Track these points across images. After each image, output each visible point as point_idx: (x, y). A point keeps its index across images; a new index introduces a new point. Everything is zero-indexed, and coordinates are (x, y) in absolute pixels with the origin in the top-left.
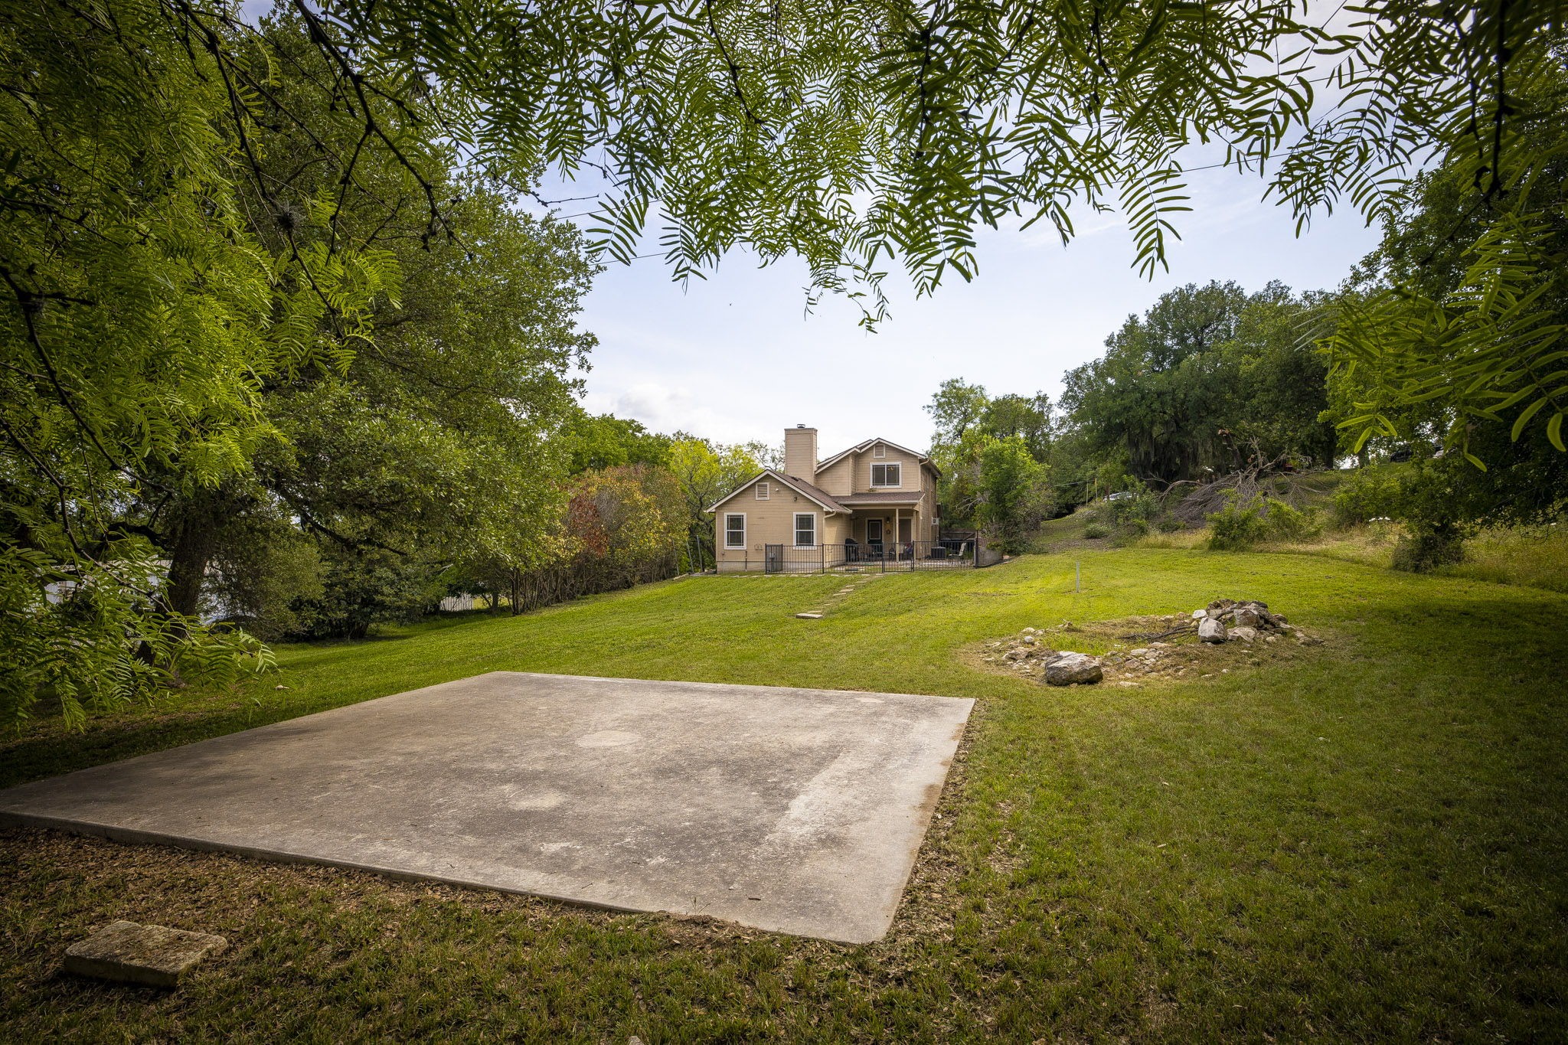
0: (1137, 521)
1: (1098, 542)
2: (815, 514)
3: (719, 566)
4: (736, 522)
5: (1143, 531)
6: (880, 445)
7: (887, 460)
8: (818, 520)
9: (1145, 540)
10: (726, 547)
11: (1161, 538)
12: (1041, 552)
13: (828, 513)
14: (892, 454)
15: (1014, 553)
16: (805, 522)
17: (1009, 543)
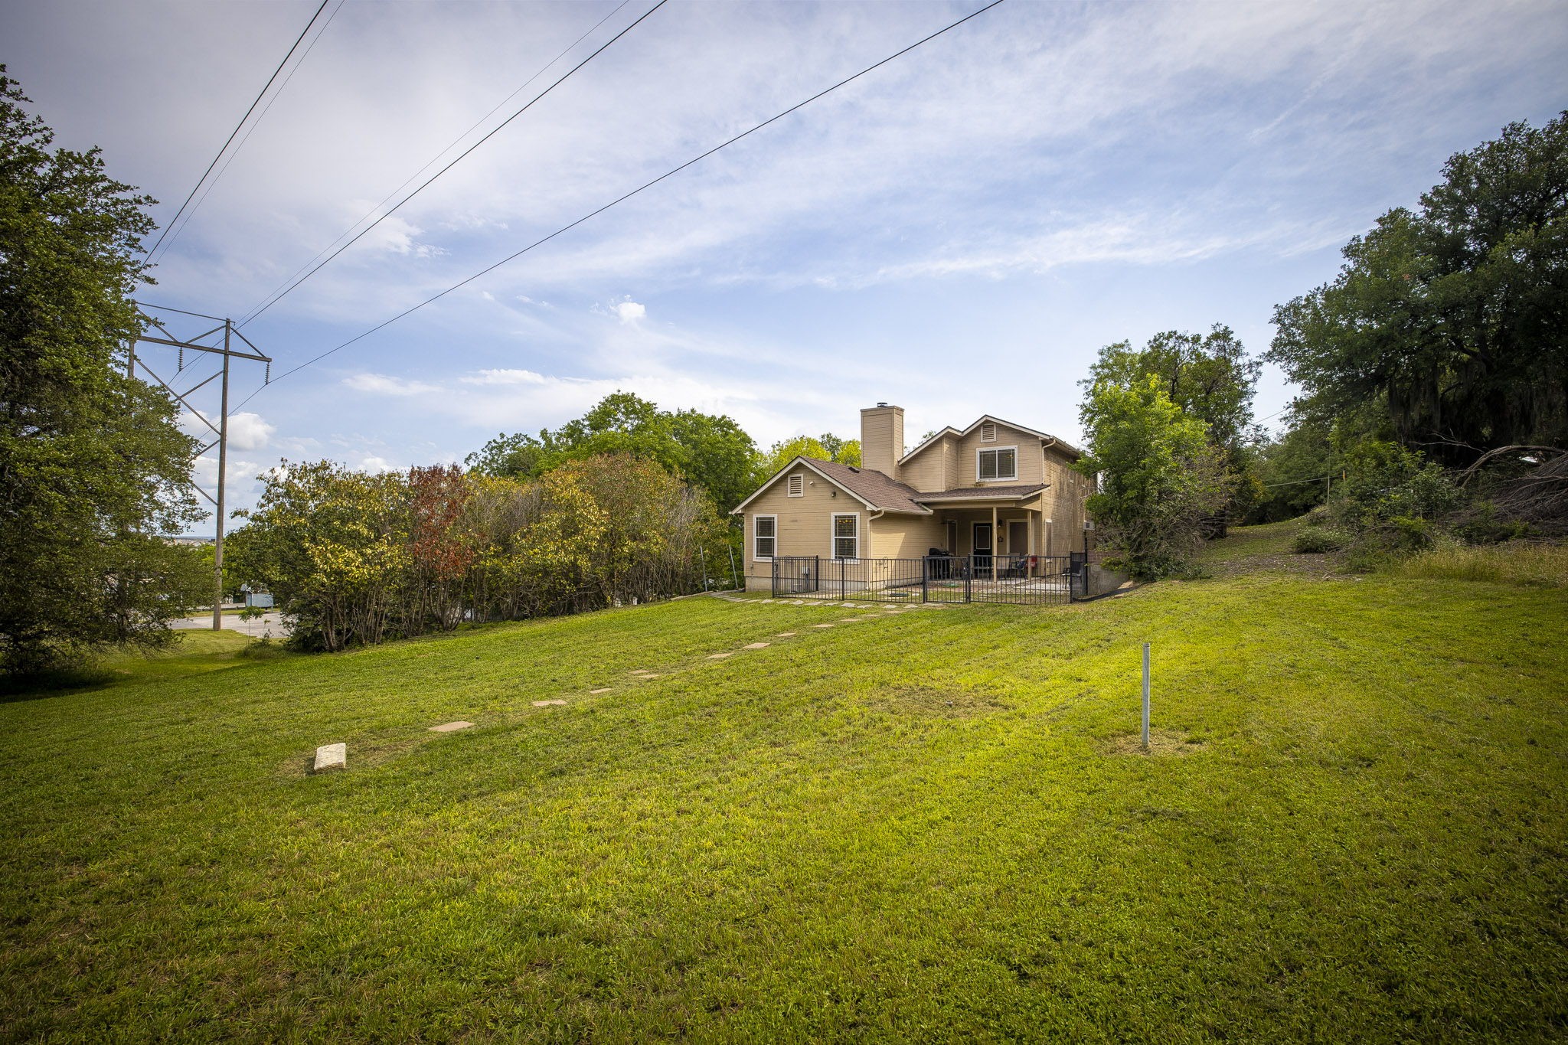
0: (1405, 521)
1: (1317, 559)
2: (857, 514)
3: (748, 582)
4: (766, 526)
5: (1418, 541)
6: (987, 425)
7: (998, 445)
8: (862, 524)
9: (1424, 558)
10: (755, 559)
11: (1465, 556)
12: (1197, 576)
13: (873, 513)
14: (1004, 435)
15: (1144, 577)
16: (845, 526)
17: (1137, 559)
